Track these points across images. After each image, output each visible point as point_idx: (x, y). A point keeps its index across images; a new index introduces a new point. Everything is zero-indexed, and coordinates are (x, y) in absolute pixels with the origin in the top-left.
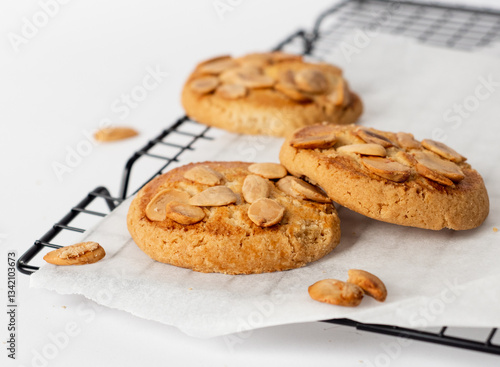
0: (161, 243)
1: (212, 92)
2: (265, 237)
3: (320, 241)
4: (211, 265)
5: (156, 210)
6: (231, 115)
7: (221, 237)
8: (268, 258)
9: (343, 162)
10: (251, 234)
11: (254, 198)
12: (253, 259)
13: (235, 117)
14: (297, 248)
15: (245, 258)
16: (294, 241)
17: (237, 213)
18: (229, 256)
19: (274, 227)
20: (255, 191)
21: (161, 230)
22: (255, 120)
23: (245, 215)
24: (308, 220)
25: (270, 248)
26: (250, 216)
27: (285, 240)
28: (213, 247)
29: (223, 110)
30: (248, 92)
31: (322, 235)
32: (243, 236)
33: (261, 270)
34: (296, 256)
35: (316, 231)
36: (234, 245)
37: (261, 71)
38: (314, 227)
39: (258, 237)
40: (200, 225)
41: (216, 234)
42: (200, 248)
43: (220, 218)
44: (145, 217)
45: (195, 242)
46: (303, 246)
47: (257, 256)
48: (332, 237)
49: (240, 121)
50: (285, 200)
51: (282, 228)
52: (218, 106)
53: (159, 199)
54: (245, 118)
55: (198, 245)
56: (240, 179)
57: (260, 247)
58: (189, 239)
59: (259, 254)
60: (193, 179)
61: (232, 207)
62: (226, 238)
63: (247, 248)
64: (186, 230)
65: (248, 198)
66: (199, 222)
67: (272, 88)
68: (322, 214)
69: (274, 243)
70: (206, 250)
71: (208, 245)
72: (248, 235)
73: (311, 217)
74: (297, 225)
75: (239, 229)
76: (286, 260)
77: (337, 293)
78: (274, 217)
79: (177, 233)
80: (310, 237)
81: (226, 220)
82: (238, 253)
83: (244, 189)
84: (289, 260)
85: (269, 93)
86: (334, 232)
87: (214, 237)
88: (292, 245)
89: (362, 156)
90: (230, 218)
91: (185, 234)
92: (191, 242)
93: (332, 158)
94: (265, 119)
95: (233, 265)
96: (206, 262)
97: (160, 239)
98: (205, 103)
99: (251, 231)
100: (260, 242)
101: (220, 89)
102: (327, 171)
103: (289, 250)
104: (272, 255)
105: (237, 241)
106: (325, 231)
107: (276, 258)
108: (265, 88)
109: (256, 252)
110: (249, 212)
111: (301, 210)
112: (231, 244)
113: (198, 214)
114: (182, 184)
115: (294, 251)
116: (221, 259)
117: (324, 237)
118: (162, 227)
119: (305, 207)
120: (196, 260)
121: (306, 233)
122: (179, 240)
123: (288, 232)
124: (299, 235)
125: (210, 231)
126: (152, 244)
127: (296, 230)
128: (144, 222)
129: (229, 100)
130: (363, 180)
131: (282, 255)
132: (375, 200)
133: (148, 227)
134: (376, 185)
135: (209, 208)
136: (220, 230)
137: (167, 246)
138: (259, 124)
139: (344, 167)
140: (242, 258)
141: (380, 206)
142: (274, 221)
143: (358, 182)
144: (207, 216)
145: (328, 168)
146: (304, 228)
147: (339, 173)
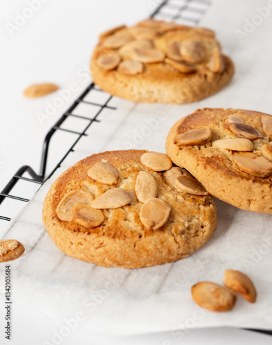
0: (69, 244)
1: (116, 69)
2: (155, 238)
3: (200, 234)
4: (111, 263)
5: (64, 211)
6: (132, 90)
7: (117, 240)
8: (158, 255)
9: (217, 161)
10: (143, 236)
11: (145, 197)
12: (145, 257)
13: (135, 91)
14: (181, 245)
15: (139, 257)
16: (179, 239)
17: (131, 216)
18: (125, 256)
19: (162, 229)
20: (145, 190)
21: (69, 232)
22: (152, 92)
23: (137, 217)
24: (190, 215)
25: (159, 247)
26: (142, 219)
27: (171, 239)
28: (111, 250)
29: (126, 85)
30: (145, 67)
31: (202, 227)
32: (136, 238)
33: (152, 264)
34: (181, 251)
35: (196, 225)
36: (129, 247)
37: (152, 45)
38: (195, 221)
39: (149, 238)
40: (101, 228)
41: (114, 237)
42: (101, 250)
43: (117, 221)
44: (55, 217)
45: (97, 245)
46: (187, 242)
47: (148, 255)
48: (210, 228)
49: (140, 94)
50: (170, 196)
51: (169, 228)
52: (121, 82)
53: (67, 199)
54: (144, 91)
55: (100, 247)
56: (133, 175)
57: (151, 247)
58: (92, 242)
59: (150, 253)
60: (95, 179)
61: (127, 209)
62: (122, 241)
63: (139, 248)
64: (89, 234)
65: (140, 197)
66: (100, 226)
67: (163, 63)
68: (202, 207)
69: (162, 243)
70: (106, 252)
71: (107, 247)
72: (140, 237)
73: (193, 213)
74: (181, 222)
75: (132, 232)
76: (173, 255)
77: (214, 300)
78: (161, 220)
79: (81, 236)
80: (192, 231)
81: (122, 222)
82: (132, 253)
83: (137, 188)
84: (175, 255)
85: (160, 67)
86: (212, 223)
87: (112, 241)
88: (177, 242)
89: (234, 152)
90: (125, 220)
91: (88, 238)
92: (93, 244)
93: (208, 158)
94: (159, 91)
95: (129, 262)
96: (107, 260)
97: (68, 241)
98: (110, 79)
99: (143, 233)
100: (150, 243)
101: (122, 66)
102: (204, 171)
103: (175, 246)
104: (161, 252)
105: (131, 243)
106: (204, 224)
107: (164, 254)
108: (157, 63)
109: (147, 251)
110: (140, 215)
111: (185, 206)
112: (126, 246)
113: (99, 218)
114: (86, 183)
115: (179, 247)
116: (118, 258)
117: (203, 230)
118: (69, 229)
119: (187, 203)
120: (98, 259)
121: (189, 228)
122: (83, 242)
123: (173, 231)
124: (183, 233)
125: (109, 235)
126: (62, 243)
127: (180, 228)
128: (55, 221)
129: (130, 76)
130: (235, 180)
131: (170, 252)
132: (245, 197)
133: (58, 227)
134: (245, 184)
135: (108, 210)
136: (116, 234)
137: (73, 247)
138: (156, 95)
139: (219, 167)
140: (136, 257)
141: (249, 201)
142: (161, 224)
143: (230, 182)
144: (106, 219)
145: (205, 168)
146: (187, 225)
147: (214, 173)
